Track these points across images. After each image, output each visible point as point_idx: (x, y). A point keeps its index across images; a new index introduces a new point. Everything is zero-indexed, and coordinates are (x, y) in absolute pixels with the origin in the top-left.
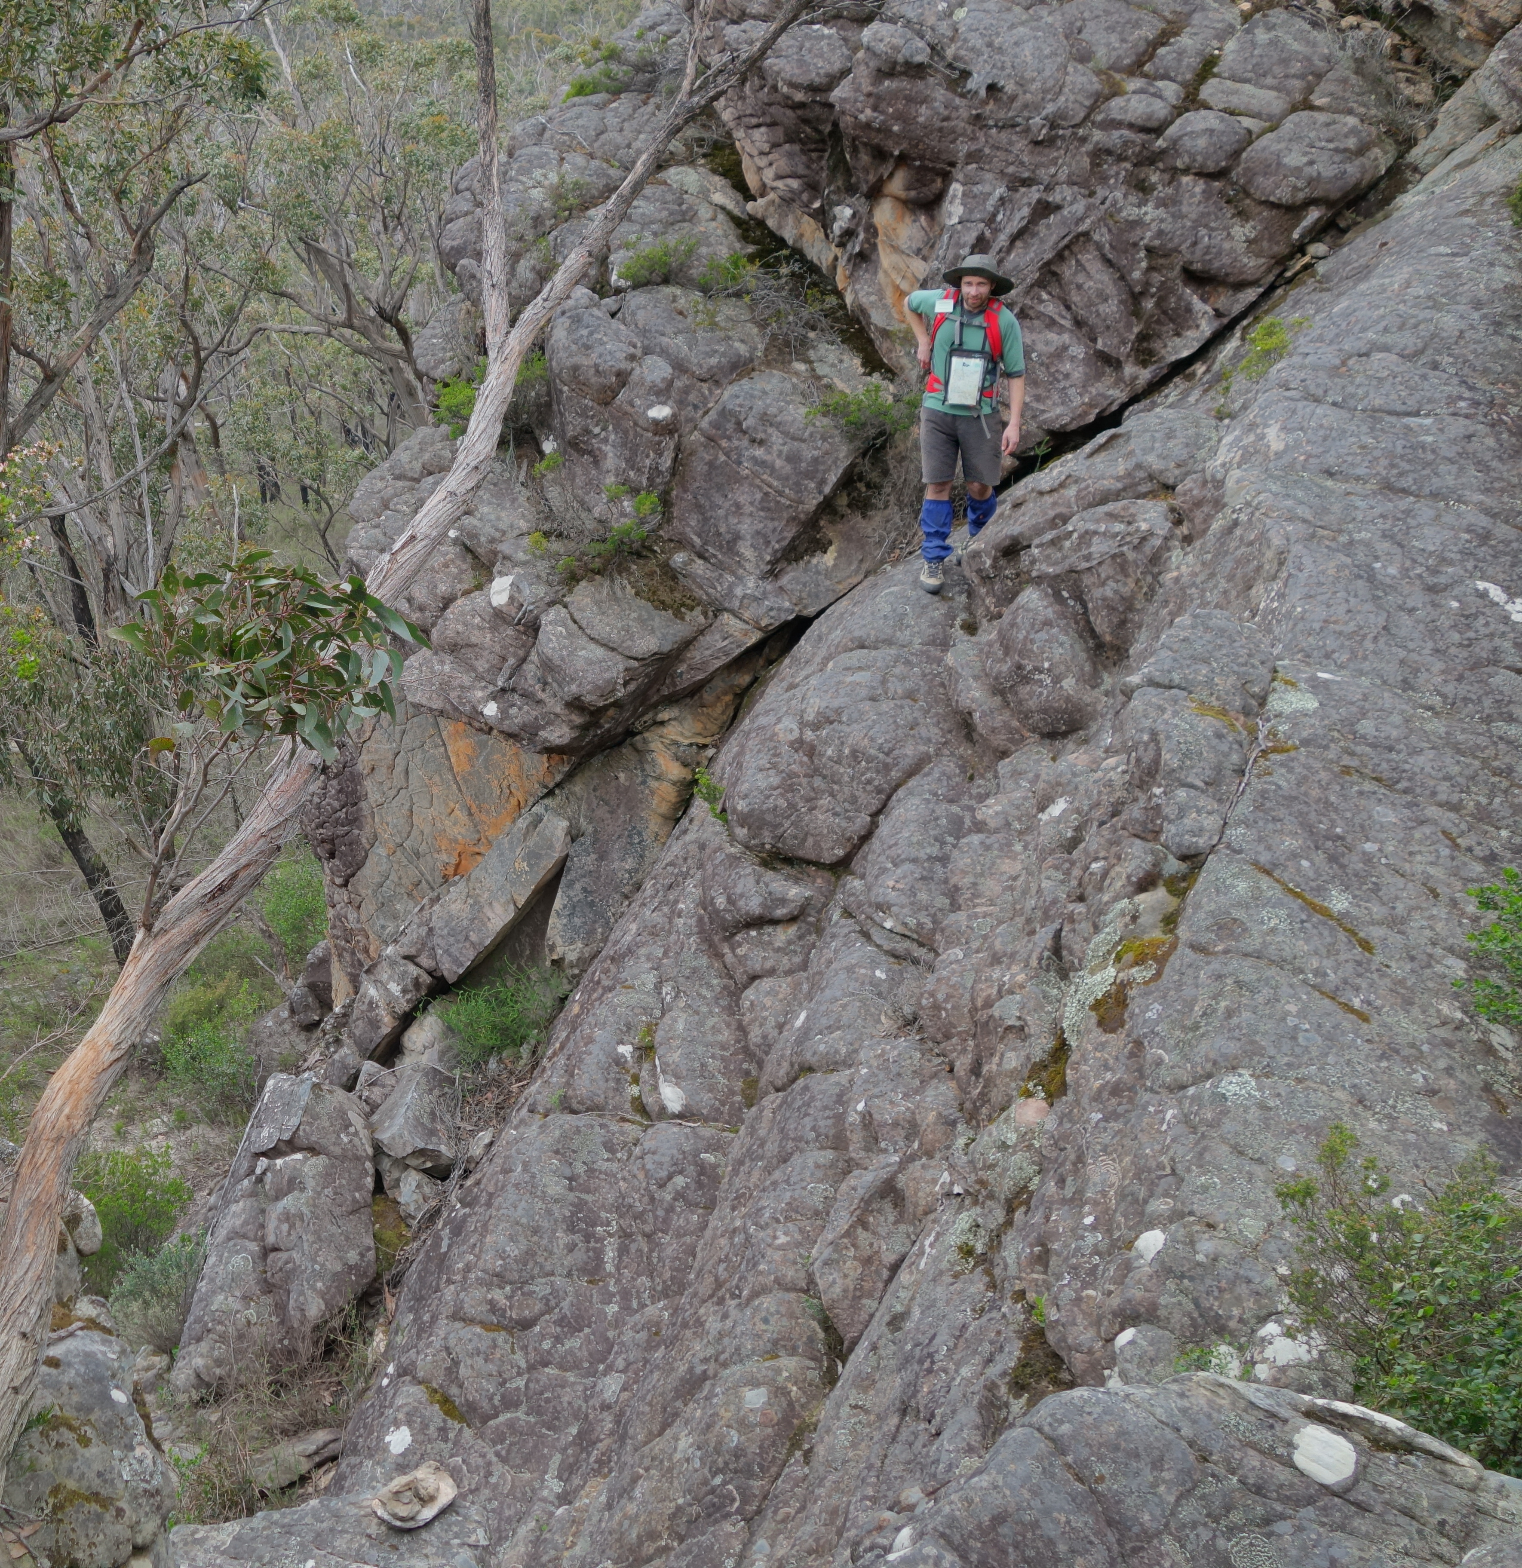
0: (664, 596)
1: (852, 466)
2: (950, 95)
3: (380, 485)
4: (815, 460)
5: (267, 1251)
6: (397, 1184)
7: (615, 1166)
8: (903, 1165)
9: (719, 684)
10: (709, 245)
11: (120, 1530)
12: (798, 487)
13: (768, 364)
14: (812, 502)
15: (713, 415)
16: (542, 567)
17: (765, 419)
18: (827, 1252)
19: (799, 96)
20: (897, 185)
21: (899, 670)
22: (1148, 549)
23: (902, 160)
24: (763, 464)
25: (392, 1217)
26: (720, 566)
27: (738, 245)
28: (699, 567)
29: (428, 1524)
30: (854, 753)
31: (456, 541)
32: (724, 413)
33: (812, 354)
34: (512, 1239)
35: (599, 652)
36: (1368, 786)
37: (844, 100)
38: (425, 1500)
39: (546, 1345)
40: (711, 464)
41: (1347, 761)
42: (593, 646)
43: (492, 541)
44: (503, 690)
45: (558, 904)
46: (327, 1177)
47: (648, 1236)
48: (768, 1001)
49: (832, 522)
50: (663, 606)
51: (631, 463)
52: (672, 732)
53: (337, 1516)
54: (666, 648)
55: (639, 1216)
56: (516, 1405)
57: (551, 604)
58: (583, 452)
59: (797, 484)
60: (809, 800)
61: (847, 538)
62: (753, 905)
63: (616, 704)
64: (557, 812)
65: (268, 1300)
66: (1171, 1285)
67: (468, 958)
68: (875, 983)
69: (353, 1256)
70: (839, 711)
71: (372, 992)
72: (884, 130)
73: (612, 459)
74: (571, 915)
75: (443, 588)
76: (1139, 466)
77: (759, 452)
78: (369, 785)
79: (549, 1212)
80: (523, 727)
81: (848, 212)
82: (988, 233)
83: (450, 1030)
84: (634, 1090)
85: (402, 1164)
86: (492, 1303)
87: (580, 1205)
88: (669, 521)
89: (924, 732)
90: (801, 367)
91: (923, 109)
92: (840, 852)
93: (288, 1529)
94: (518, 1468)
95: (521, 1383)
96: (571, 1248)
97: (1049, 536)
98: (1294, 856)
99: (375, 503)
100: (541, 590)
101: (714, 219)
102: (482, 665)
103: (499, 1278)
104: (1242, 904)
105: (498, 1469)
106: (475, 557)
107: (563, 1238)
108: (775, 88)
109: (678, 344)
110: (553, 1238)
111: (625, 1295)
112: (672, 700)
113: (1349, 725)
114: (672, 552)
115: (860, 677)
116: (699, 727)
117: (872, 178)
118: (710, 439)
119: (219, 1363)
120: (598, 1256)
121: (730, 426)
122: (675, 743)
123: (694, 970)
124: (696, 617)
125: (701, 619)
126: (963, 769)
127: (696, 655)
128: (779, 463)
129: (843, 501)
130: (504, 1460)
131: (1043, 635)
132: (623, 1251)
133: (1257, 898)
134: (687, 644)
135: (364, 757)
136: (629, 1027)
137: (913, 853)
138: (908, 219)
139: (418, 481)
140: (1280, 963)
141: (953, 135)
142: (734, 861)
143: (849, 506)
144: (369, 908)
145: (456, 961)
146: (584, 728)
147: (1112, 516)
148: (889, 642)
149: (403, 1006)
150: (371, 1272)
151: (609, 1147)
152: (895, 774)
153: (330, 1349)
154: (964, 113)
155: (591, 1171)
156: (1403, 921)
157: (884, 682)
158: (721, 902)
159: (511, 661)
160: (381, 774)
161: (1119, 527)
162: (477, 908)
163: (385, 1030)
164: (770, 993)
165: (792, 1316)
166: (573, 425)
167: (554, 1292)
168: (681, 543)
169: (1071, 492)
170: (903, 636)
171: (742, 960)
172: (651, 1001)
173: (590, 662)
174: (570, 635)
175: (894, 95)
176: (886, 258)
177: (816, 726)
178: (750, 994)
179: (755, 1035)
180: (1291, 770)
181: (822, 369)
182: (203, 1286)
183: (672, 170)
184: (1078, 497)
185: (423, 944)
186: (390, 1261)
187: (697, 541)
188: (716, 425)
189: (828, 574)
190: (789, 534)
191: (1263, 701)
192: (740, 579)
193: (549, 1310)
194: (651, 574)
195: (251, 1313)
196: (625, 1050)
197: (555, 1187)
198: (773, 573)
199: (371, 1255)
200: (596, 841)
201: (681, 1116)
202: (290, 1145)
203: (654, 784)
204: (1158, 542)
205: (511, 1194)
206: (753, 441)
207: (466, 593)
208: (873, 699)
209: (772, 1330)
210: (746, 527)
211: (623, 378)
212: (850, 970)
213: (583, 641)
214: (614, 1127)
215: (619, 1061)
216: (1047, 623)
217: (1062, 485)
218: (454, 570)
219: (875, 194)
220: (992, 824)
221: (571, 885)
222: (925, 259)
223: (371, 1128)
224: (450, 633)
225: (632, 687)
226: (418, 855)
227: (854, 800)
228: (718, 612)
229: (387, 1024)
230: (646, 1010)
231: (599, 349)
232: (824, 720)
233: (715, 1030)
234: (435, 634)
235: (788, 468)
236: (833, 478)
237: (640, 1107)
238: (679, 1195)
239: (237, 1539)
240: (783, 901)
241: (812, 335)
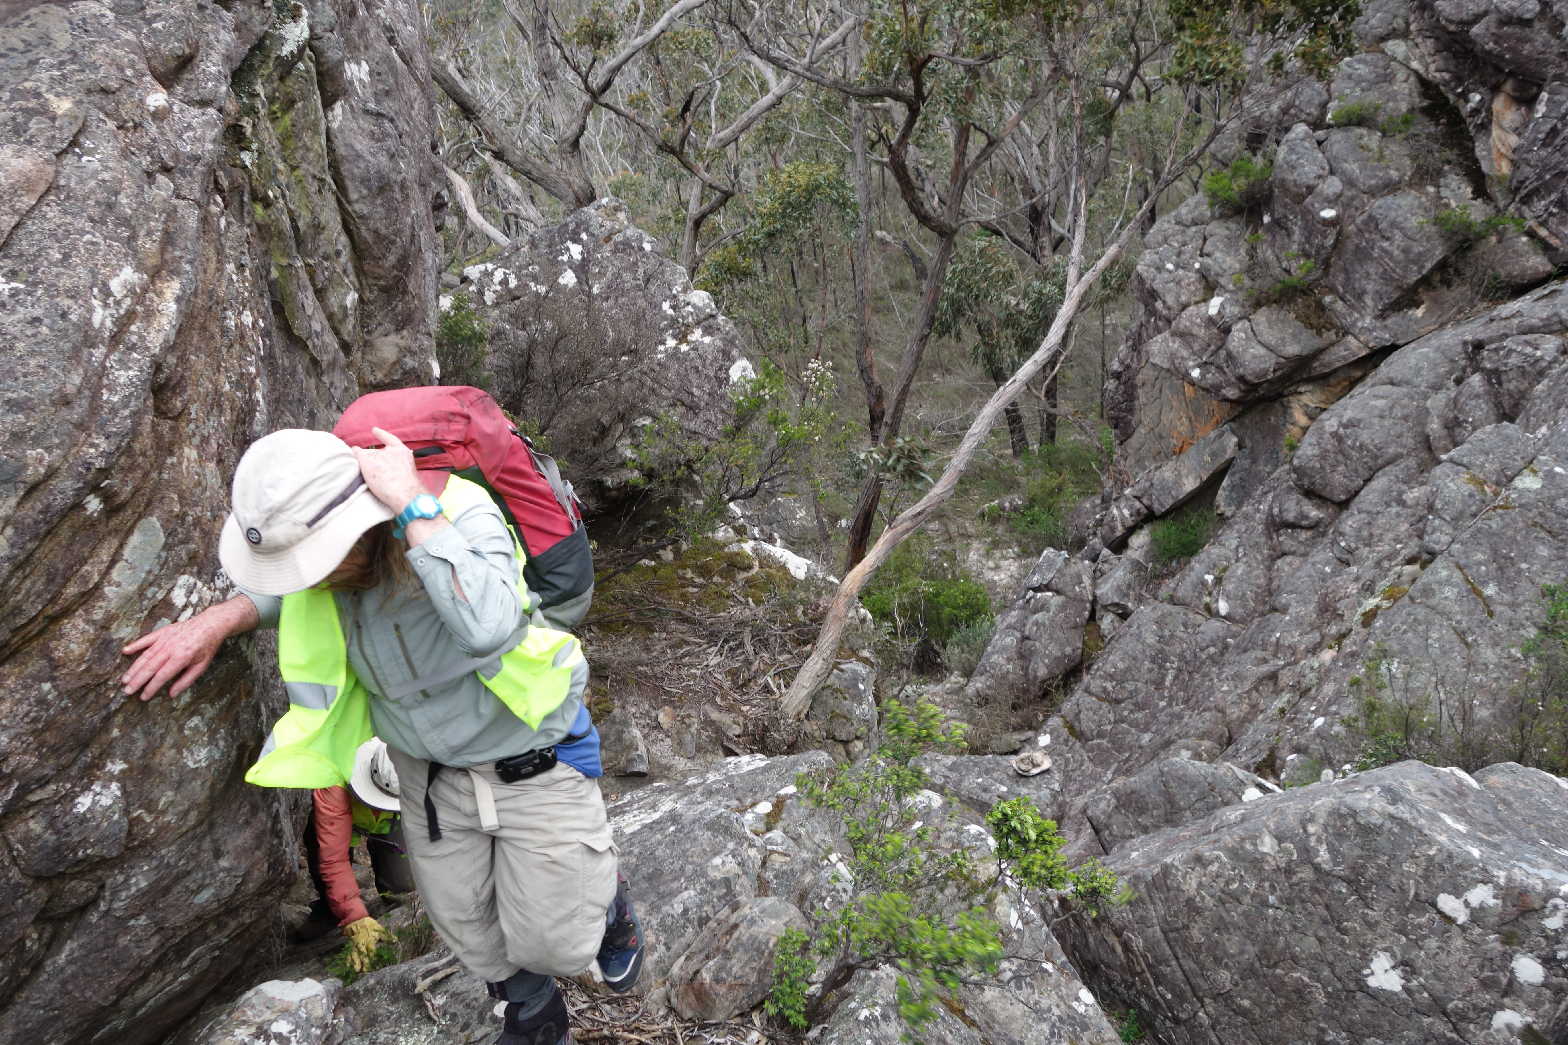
0: (1314, 322)
1: (1446, 258)
2: (1549, 37)
3: (1166, 226)
4: (1420, 254)
5: (1025, 638)
6: (1101, 618)
7: (1185, 636)
8: (1283, 667)
9: (1341, 375)
10: (1395, 101)
11: (852, 729)
12: (1405, 269)
13: (1410, 185)
14: (1413, 278)
15: (1365, 216)
16: (1241, 296)
17: (1394, 225)
18: (1235, 698)
19: (1452, 28)
20: (1508, 86)
21: (1405, 401)
22: (1538, 367)
23: (1511, 74)
24: (1386, 251)
25: (1095, 635)
26: (1352, 307)
27: (1417, 100)
28: (1339, 306)
29: (1034, 776)
30: (1361, 445)
31: (1198, 271)
32: (1371, 218)
33: (1442, 181)
34: (1122, 660)
35: (1262, 351)
36: (1542, 534)
37: (1477, 35)
38: (1035, 765)
39: (1126, 713)
40: (1357, 246)
41: (1539, 520)
42: (1259, 347)
43: (1217, 275)
44: (1206, 363)
45: (1225, 483)
46: (1063, 607)
47: (1190, 673)
48: (1286, 568)
49: (1427, 290)
50: (1312, 327)
51: (1308, 240)
52: (1306, 399)
53: (998, 763)
54: (1305, 353)
55: (1187, 663)
56: (1104, 737)
57: (1241, 319)
58: (1282, 228)
59: (1406, 267)
60: (1332, 466)
61: (1435, 301)
62: (1291, 516)
63: (1268, 381)
64: (1233, 432)
65: (1019, 662)
66: (1318, 741)
67: (1169, 503)
68: (1323, 572)
69: (1068, 650)
70: (1360, 421)
71: (1115, 511)
72: (1500, 57)
73: (1297, 235)
74: (1231, 491)
75: (1183, 298)
76: (1556, 314)
77: (1385, 244)
78: (1140, 392)
79: (1144, 651)
80: (1212, 386)
81: (1478, 97)
82: (1559, 126)
83: (1154, 540)
84: (1207, 599)
85: (1105, 608)
86: (1105, 688)
87: (1161, 651)
88: (1327, 275)
89: (1404, 441)
90: (1431, 189)
91: (1528, 46)
92: (1343, 497)
93: (976, 764)
94: (1096, 765)
95: (1109, 728)
96: (1150, 671)
97: (1493, 346)
98: (1480, 564)
99: (1160, 238)
100: (1236, 310)
101: (1406, 81)
102: (1196, 347)
103: (1111, 677)
104: (1440, 583)
105: (1087, 763)
106: (1207, 281)
107: (1147, 664)
108: (1438, 20)
109: (1353, 168)
110: (1142, 664)
111: (1171, 699)
112: (1309, 380)
113: (1553, 500)
114: (1325, 294)
115: (1380, 403)
116: (1324, 398)
117: (1494, 80)
118: (1360, 230)
119: (989, 688)
120: (1163, 678)
121: (1372, 225)
122: (1306, 405)
123: (1257, 543)
124: (1332, 335)
125: (1334, 337)
126: (1419, 465)
127: (1326, 358)
128: (1396, 252)
129: (1437, 278)
130: (1091, 760)
131: (1473, 403)
132: (1176, 677)
133: (1448, 582)
134: (1321, 351)
135: (1140, 376)
136: (1215, 565)
137: (1370, 508)
138: (1513, 108)
139: (1188, 227)
140: (1442, 614)
141: (1546, 63)
142: (1290, 489)
143: (1441, 281)
144: (1131, 460)
145: (1161, 504)
146: (1246, 392)
147: (1528, 343)
148: (1408, 383)
149: (1129, 523)
150: (1077, 660)
151: (1185, 625)
152: (1380, 462)
153: (1046, 694)
154: (1555, 50)
155: (1172, 636)
156: (1519, 605)
157: (1392, 408)
158: (1276, 511)
159: (1213, 348)
160: (1148, 388)
161: (1529, 350)
162: (1179, 477)
163: (1118, 534)
164: (1290, 564)
165: (1216, 723)
166: (1279, 211)
167: (1136, 690)
168: (1332, 290)
169: (1515, 321)
170: (1417, 380)
171: (1281, 543)
172: (1231, 555)
173: (1254, 357)
174: (1247, 338)
175: (1508, 37)
176: (1495, 132)
177: (1345, 427)
178: (1279, 563)
179: (1275, 584)
180: (1502, 519)
181: (1444, 192)
182: (989, 649)
183: (1390, 43)
184: (1518, 326)
185: (1145, 492)
186: (1090, 656)
187: (1341, 289)
188: (1365, 223)
189: (1417, 321)
190: (1395, 296)
191: (1511, 479)
192: (1362, 316)
193: (1131, 697)
194: (1308, 307)
195: (1010, 667)
196: (1209, 578)
197: (1151, 639)
198: (1382, 316)
199: (1079, 651)
200: (1251, 452)
201: (1224, 617)
202: (1046, 587)
203: (1290, 427)
204: (1544, 364)
205: (1128, 639)
206: (1383, 237)
207: (1197, 303)
208: (1382, 417)
209: (1203, 727)
210: (1370, 287)
211: (1311, 189)
212: (1314, 564)
213: (1254, 343)
214: (1191, 616)
215: (1204, 583)
216: (1478, 396)
217: (1513, 316)
218: (1193, 288)
219: (1495, 89)
220: (1409, 503)
221: (1233, 474)
222: (1519, 135)
223: (1095, 585)
224: (1181, 326)
225: (1278, 373)
226: (1161, 437)
227: (1356, 471)
228: (1346, 333)
229: (1120, 531)
230: (1227, 559)
231: (1300, 170)
232: (1351, 424)
233: (1257, 577)
234: (1174, 324)
235: (1402, 257)
236: (1429, 265)
237: (1208, 608)
238: (1210, 657)
239: (954, 763)
240: (1306, 517)
241: (1446, 168)
